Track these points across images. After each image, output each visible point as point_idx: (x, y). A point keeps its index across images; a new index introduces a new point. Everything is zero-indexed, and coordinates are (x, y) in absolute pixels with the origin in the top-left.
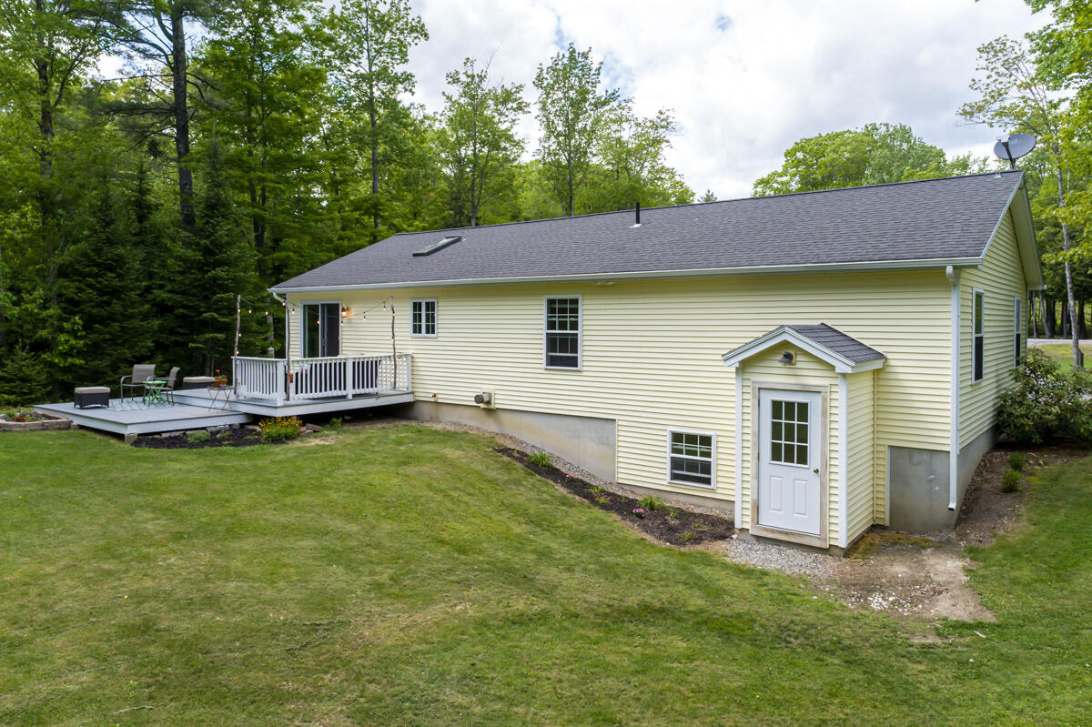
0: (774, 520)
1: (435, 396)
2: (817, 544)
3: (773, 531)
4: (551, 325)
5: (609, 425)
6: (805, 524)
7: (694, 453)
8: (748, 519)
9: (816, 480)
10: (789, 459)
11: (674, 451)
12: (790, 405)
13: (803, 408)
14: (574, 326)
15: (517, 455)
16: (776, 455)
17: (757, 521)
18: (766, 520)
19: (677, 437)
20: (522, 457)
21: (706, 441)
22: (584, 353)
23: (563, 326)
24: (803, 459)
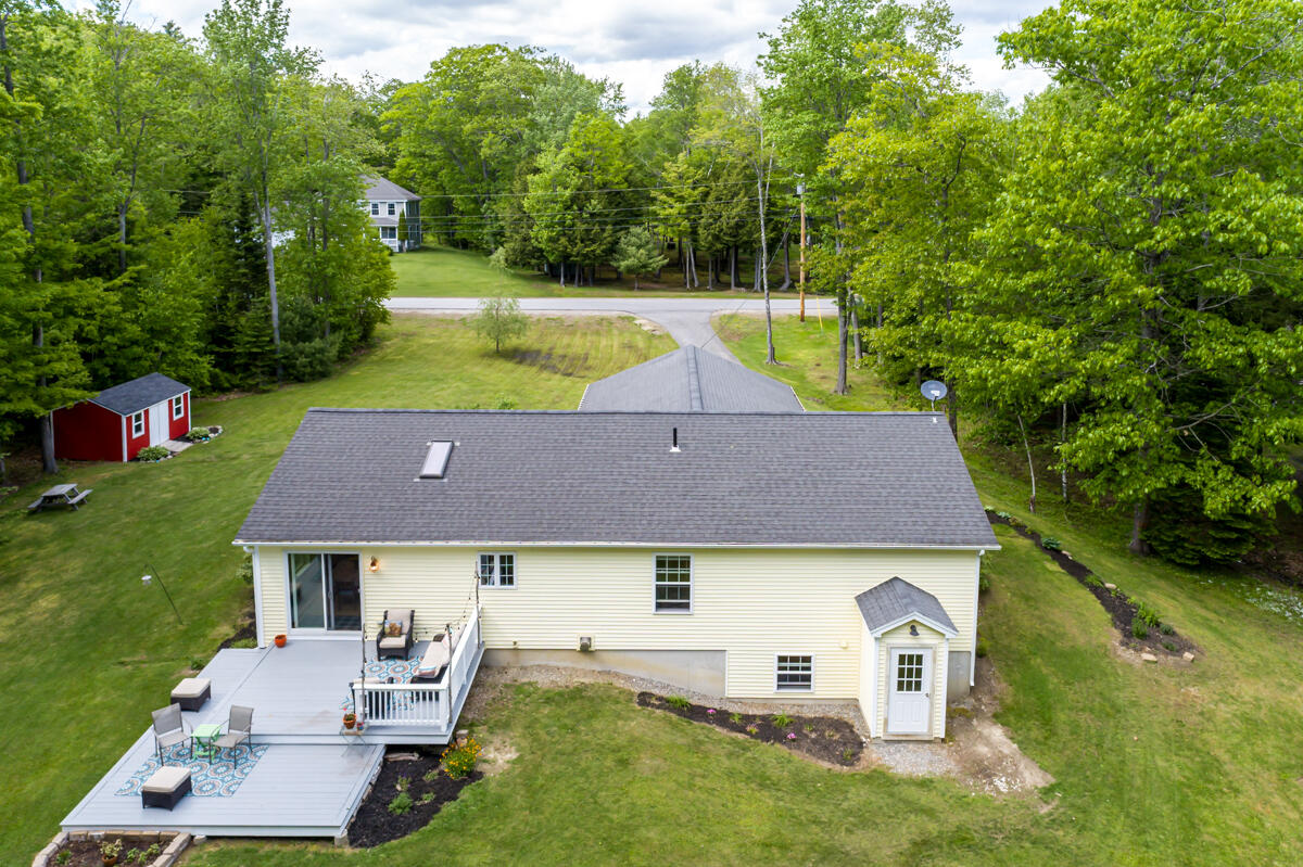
0: (897, 727)
1: (515, 643)
2: (927, 738)
3: (898, 735)
4: (660, 577)
5: (719, 655)
6: (919, 727)
7: (797, 669)
8: (881, 731)
9: (927, 701)
10: (909, 688)
11: (780, 668)
12: (911, 657)
13: (920, 659)
14: (686, 577)
15: (657, 703)
16: (900, 686)
17: (885, 730)
18: (892, 729)
19: (782, 659)
20: (667, 704)
21: (807, 659)
22: (694, 599)
23: (673, 577)
24: (918, 686)
